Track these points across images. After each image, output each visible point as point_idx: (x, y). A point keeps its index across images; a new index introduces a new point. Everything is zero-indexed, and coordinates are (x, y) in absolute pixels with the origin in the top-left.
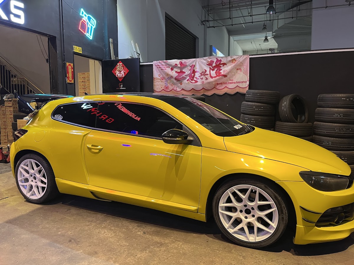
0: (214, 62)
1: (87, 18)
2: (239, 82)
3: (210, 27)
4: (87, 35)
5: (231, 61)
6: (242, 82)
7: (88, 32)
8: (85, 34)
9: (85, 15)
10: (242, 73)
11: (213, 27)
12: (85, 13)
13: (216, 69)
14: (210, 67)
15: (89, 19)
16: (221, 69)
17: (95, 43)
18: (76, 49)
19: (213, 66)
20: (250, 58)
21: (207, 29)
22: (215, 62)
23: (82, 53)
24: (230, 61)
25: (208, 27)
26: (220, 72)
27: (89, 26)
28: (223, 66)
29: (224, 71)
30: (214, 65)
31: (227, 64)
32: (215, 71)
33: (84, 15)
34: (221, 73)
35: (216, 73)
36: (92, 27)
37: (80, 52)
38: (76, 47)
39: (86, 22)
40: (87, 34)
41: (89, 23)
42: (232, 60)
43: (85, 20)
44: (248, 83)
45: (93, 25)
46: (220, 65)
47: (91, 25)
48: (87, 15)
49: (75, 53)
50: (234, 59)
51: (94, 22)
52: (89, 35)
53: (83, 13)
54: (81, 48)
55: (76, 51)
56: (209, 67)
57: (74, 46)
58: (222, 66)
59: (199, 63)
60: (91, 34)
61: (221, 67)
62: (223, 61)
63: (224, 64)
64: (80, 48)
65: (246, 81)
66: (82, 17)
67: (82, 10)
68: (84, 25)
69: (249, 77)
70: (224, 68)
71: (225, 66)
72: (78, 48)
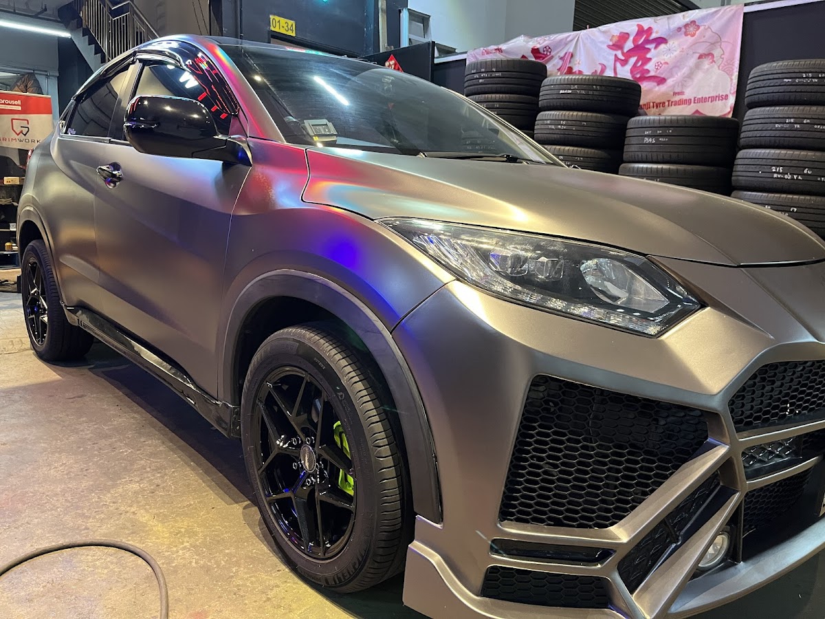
0: (628, 38)
2: (703, 100)
5: (683, 30)
6: (713, 99)
10: (716, 66)
13: (633, 60)
14: (616, 55)
16: (650, 59)
17: (337, 12)
18: (278, 24)
19: (625, 50)
20: (745, 13)
22: (631, 38)
23: (294, 35)
24: (679, 29)
26: (647, 67)
28: (656, 48)
29: (658, 65)
30: (629, 45)
31: (671, 42)
32: (628, 67)
34: (648, 71)
35: (632, 72)
37: (290, 33)
38: (277, 18)
42: (686, 25)
44: (732, 100)
46: (647, 46)
49: (273, 34)
50: (693, 22)
54: (293, 22)
55: (277, 30)
56: (614, 52)
57: (272, 17)
58: (651, 46)
59: (584, 44)
61: (649, 50)
62: (657, 32)
63: (661, 41)
64: (291, 22)
65: (727, 96)
69: (735, 81)
70: (657, 55)
71: (662, 46)
72: (283, 20)
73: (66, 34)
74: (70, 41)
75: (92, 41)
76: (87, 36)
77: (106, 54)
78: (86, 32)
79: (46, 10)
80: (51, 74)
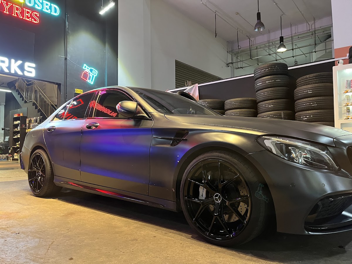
1: (89, 70)
3: (239, 68)
4: (88, 82)
7: (89, 79)
8: (87, 80)
9: (88, 68)
11: (241, 68)
12: (87, 67)
15: (91, 70)
21: (235, 70)
25: (237, 69)
27: (90, 75)
33: (86, 68)
36: (93, 76)
38: (77, 89)
39: (88, 73)
40: (89, 80)
41: (91, 73)
43: (87, 72)
45: (95, 74)
47: (92, 74)
48: (90, 68)
51: (96, 72)
52: (91, 81)
53: (85, 67)
54: (82, 90)
55: (77, 92)
57: (76, 89)
60: (92, 81)
66: (84, 70)
67: (85, 65)
68: (86, 75)
72: (79, 90)
73: (9, 91)
74: (11, 93)
75: (19, 94)
76: (18, 92)
77: (24, 98)
78: (17, 91)
79: (3, 84)
80: (2, 104)
